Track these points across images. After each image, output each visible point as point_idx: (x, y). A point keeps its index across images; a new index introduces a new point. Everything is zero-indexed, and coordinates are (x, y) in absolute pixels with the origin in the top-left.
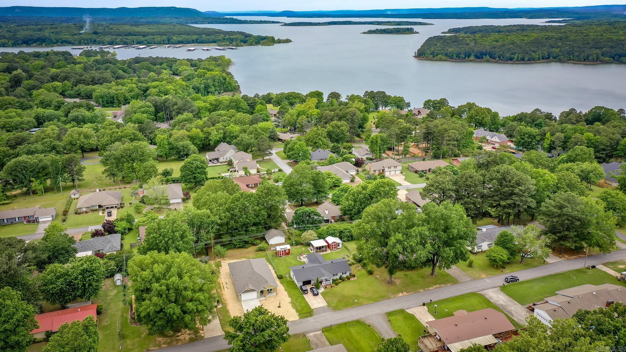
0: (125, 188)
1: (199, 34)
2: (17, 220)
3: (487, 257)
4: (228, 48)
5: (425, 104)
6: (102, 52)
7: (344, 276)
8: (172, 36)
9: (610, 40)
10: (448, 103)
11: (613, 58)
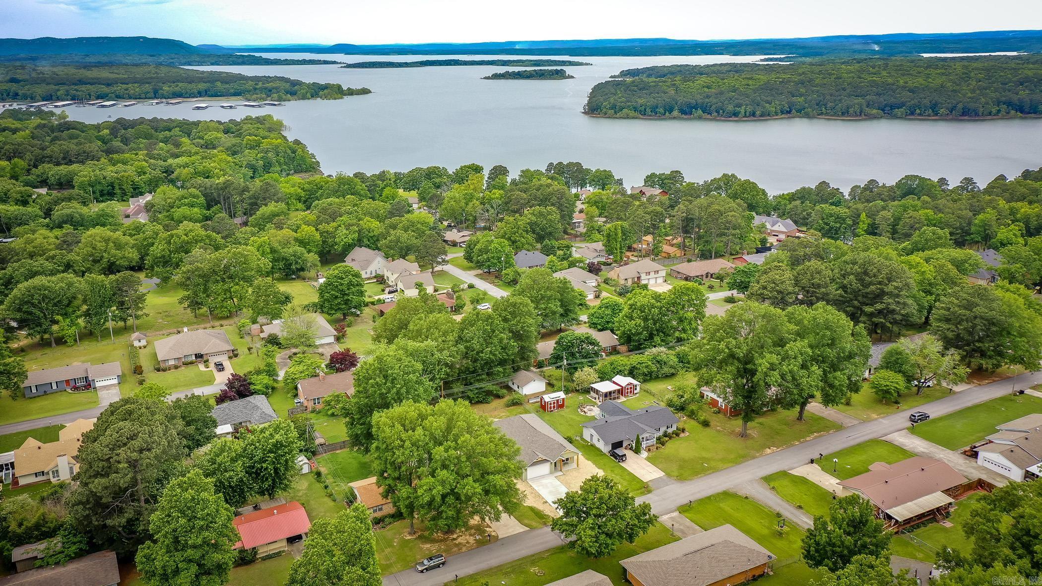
0: (222, 326)
1: (209, 82)
2: (54, 387)
3: (872, 388)
4: (265, 104)
5: (645, 182)
6: (40, 113)
7: (670, 431)
8: (161, 84)
9: (874, 84)
10: (683, 177)
11: (883, 110)
